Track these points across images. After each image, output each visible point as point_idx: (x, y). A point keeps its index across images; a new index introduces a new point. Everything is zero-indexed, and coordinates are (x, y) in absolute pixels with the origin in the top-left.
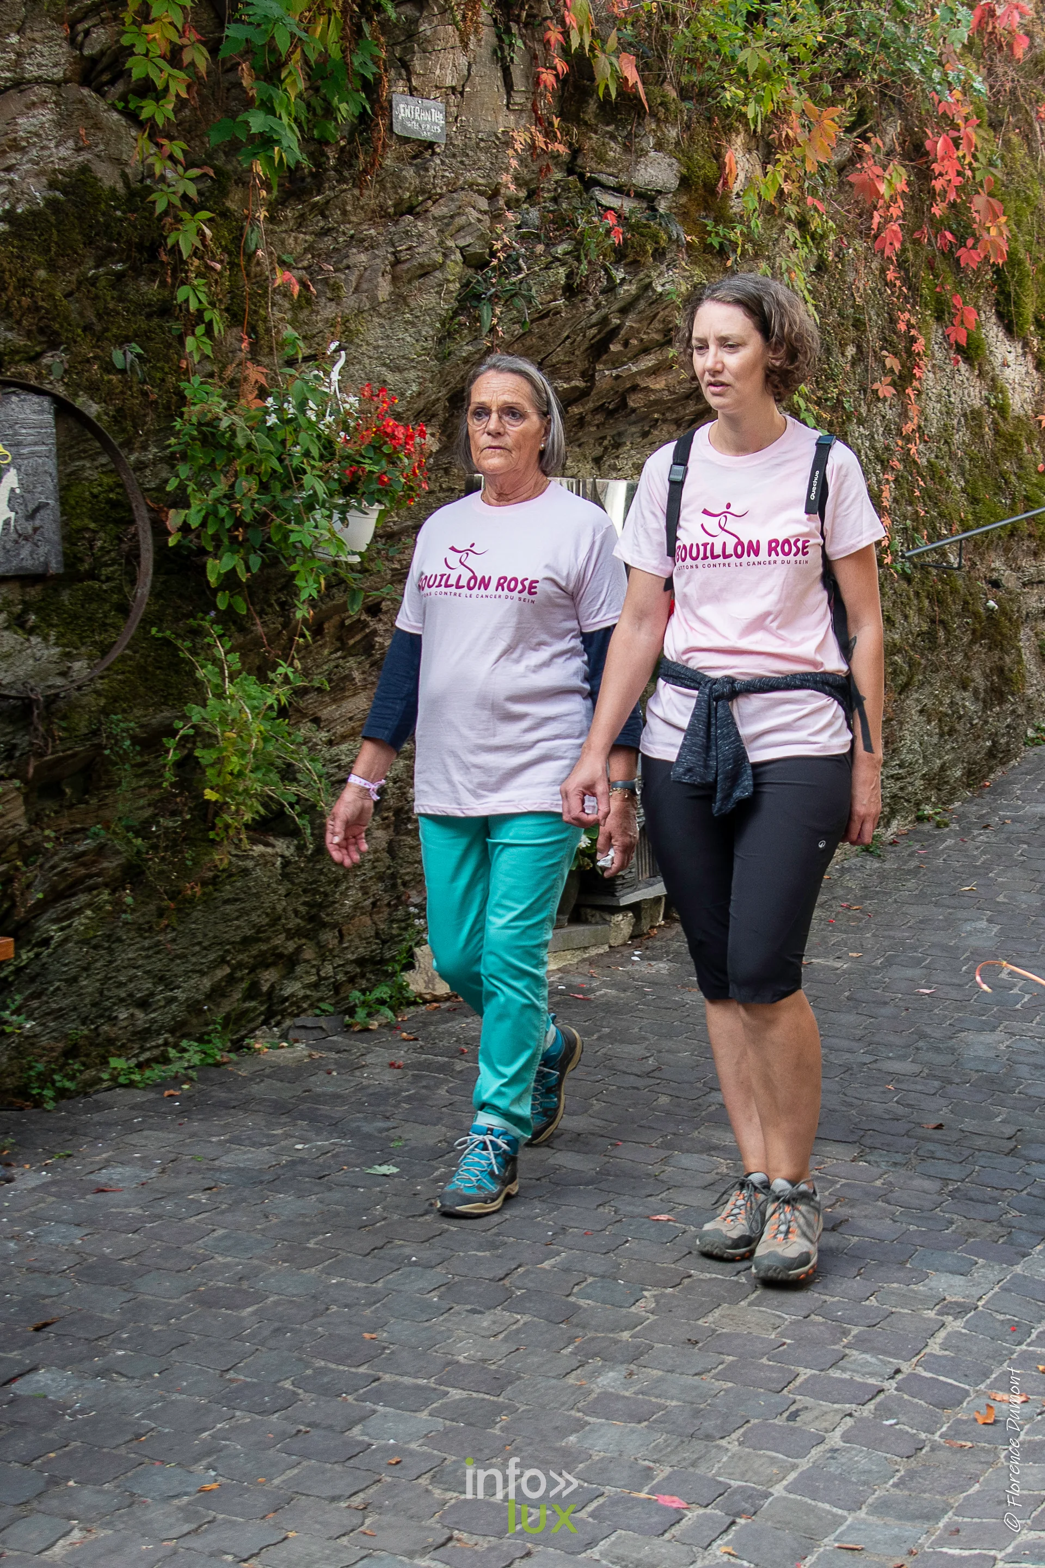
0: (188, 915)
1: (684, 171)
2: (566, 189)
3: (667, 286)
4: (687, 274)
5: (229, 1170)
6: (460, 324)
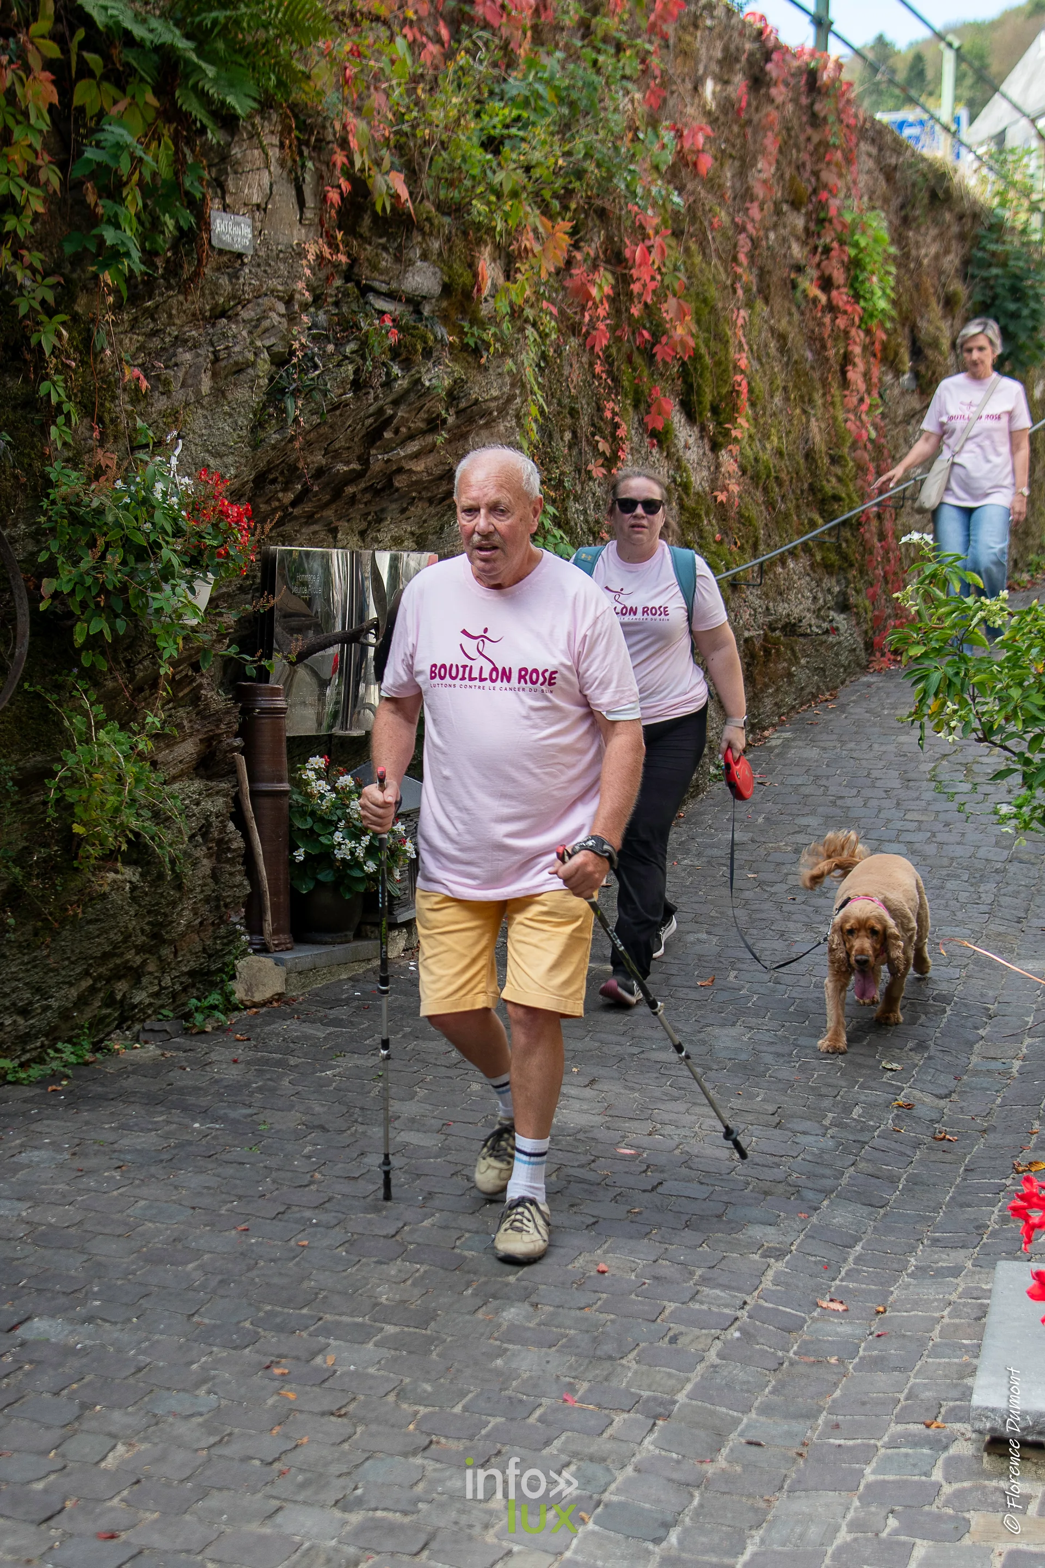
0: (58, 934)
1: (446, 279)
2: (346, 294)
3: (434, 381)
4: (449, 370)
5: (129, 1152)
6: (270, 415)
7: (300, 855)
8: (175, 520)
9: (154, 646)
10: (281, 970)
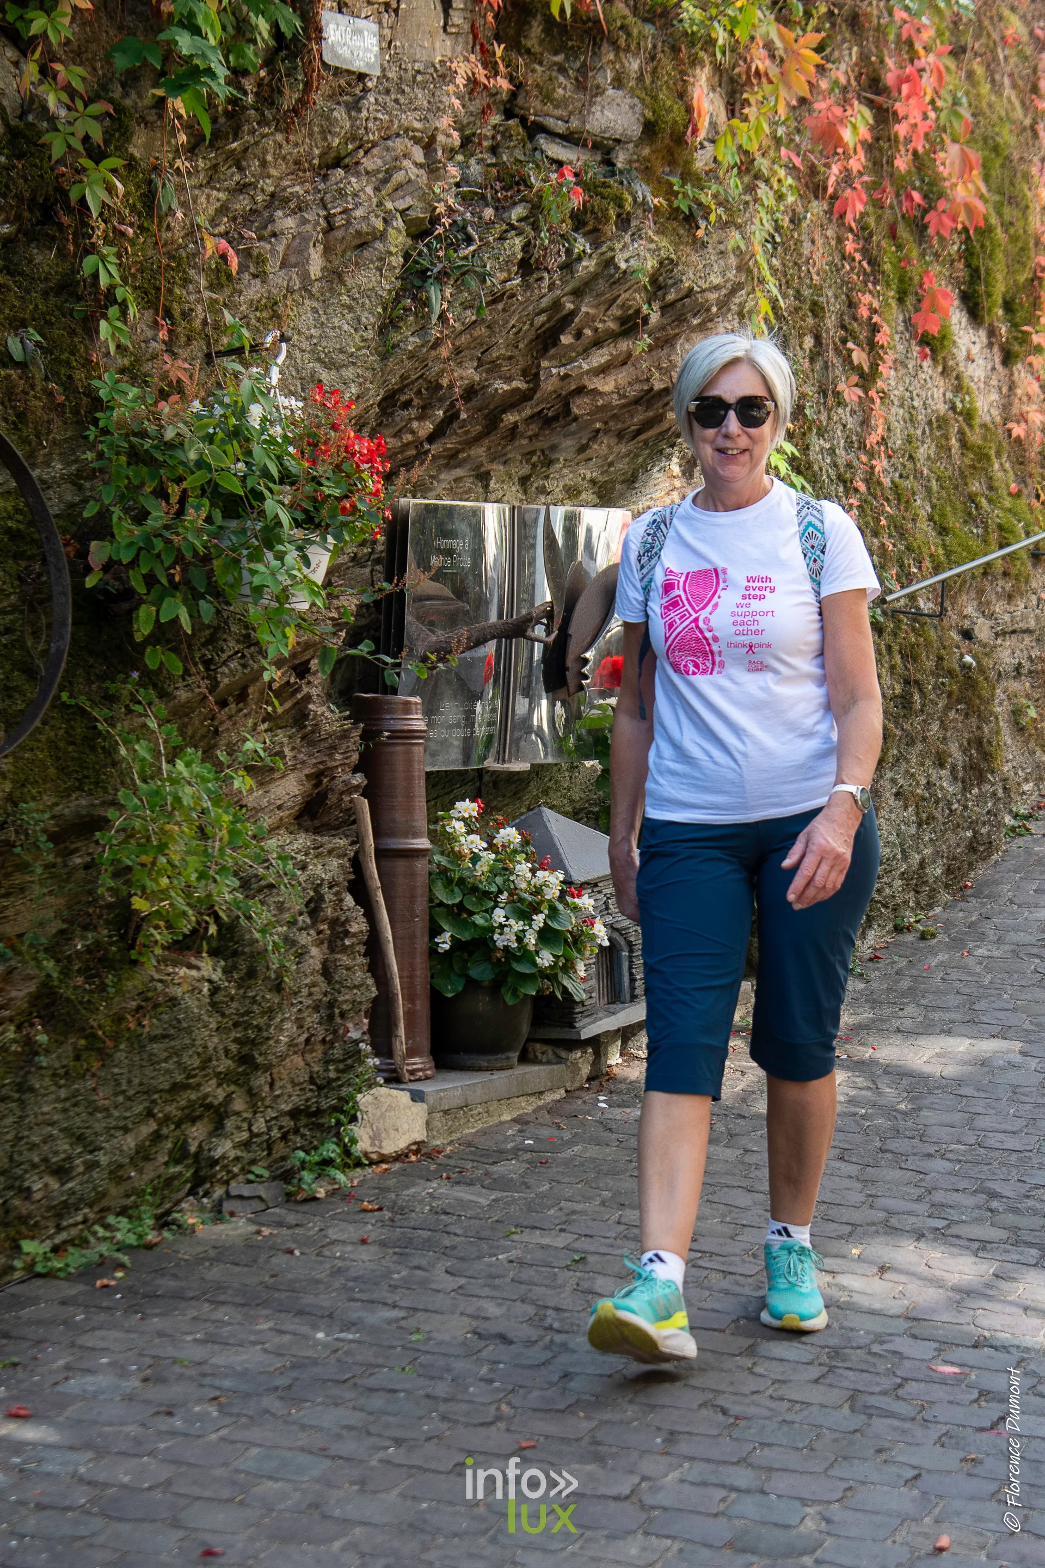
0: (110, 1056)
1: (649, 114)
2: (506, 134)
3: (632, 262)
4: (653, 246)
5: (227, 1375)
6: (405, 309)
7: (444, 942)
8: (279, 458)
9: (249, 641)
10: (420, 1110)
